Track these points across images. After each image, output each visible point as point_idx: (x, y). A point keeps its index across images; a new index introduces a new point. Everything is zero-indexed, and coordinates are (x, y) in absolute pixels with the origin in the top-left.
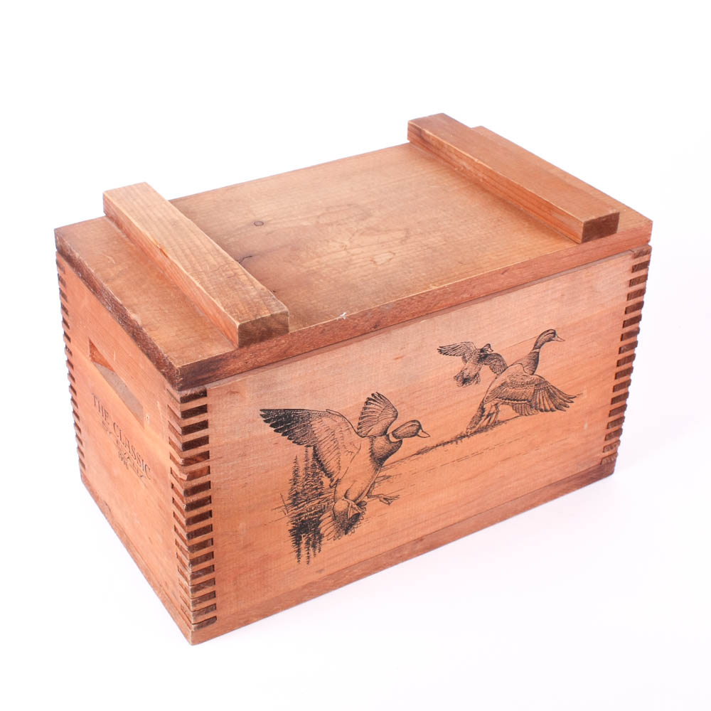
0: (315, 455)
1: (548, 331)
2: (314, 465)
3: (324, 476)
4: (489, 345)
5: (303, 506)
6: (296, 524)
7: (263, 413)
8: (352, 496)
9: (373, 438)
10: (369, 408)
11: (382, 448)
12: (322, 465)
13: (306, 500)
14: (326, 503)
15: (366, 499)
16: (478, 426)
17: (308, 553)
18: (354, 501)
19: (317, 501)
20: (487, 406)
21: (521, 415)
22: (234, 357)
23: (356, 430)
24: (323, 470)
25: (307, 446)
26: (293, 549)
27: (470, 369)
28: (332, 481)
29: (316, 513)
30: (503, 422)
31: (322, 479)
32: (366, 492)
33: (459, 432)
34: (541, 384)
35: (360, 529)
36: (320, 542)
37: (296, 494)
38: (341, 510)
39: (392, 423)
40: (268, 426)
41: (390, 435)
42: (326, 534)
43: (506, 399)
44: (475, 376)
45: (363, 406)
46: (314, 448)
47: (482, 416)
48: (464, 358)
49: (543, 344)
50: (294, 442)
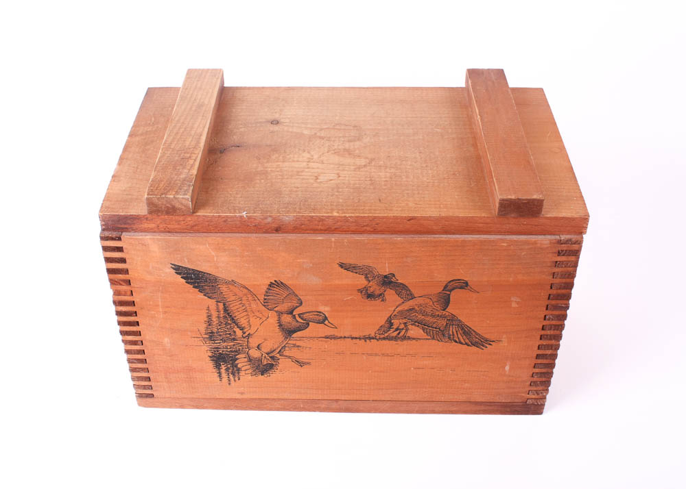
0: (226, 310)
1: (459, 280)
2: (225, 317)
4: (394, 274)
5: (220, 343)
6: (215, 354)
7: (173, 266)
8: (266, 349)
9: (280, 314)
10: (274, 290)
11: (289, 323)
12: (233, 319)
13: (221, 340)
14: (241, 348)
15: (278, 356)
16: (386, 335)
17: (229, 377)
18: (268, 354)
19: (232, 344)
20: (396, 322)
21: (433, 338)
22: (147, 219)
23: (263, 303)
24: (234, 322)
25: (218, 302)
26: (214, 370)
27: (374, 287)
28: (244, 333)
29: (231, 351)
30: (414, 339)
31: (235, 329)
32: (278, 351)
33: (367, 334)
34: (452, 319)
35: (274, 376)
36: (238, 373)
37: (212, 333)
38: (255, 356)
39: (297, 307)
40: (179, 276)
41: (297, 316)
42: (243, 369)
43: (415, 322)
44: (380, 295)
45: (267, 287)
46: (224, 305)
47: (390, 328)
48: (366, 277)
49: (453, 289)
50: (205, 295)
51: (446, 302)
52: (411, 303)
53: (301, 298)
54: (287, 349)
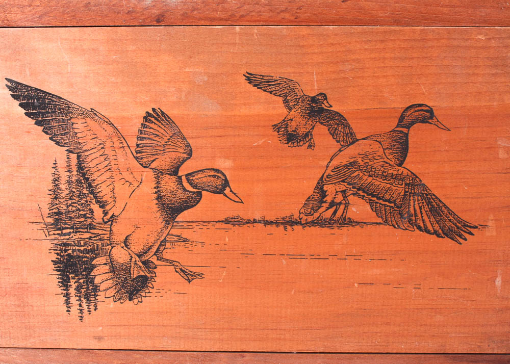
0: (81, 168)
1: (420, 105)
2: (79, 181)
3: (94, 201)
4: (325, 95)
5: (69, 234)
6: (61, 256)
7: (9, 84)
8: (136, 248)
9: (159, 173)
10: (150, 128)
11: (172, 193)
12: (90, 186)
13: (72, 228)
14: (100, 243)
15: (154, 259)
16: (316, 215)
17: (80, 305)
18: (139, 256)
19: (87, 235)
20: (329, 188)
21: (386, 222)
23: (135, 154)
24: (92, 192)
25: (70, 151)
26: (59, 290)
27: (299, 122)
28: (106, 213)
29: (86, 251)
30: (358, 223)
31: (92, 206)
32: (155, 249)
33: (287, 213)
34: (413, 184)
35: (150, 300)
36: (96, 296)
37: (59, 213)
38: (121, 261)
39: (184, 161)
40: (17, 103)
41: (184, 178)
42: (102, 287)
43: (359, 189)
44: (307, 135)
45: (141, 121)
46: (79, 157)
47: (322, 201)
48: (286, 102)
49: (413, 123)
50: (51, 139)
51: (402, 149)
52: (351, 152)
53: (190, 141)
54: (168, 245)
